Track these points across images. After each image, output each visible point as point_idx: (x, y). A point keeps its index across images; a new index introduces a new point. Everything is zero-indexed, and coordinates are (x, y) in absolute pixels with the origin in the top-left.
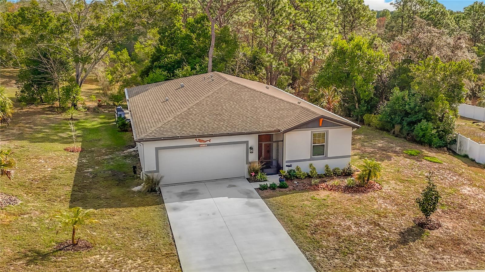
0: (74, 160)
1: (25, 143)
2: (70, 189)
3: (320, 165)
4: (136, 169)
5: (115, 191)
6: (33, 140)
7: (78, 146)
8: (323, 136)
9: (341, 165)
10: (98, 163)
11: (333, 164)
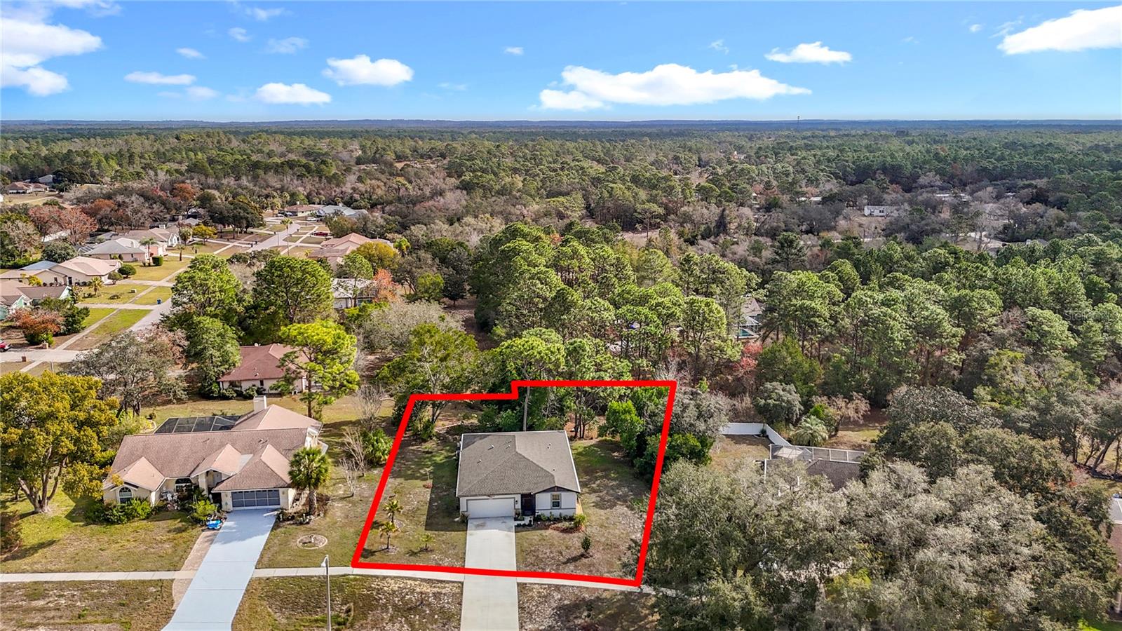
0: (427, 495)
1: (402, 480)
2: (425, 517)
3: (556, 513)
4: (458, 508)
5: (446, 520)
6: (408, 478)
7: (430, 482)
8: (558, 497)
9: (569, 513)
10: (440, 498)
11: (565, 513)
